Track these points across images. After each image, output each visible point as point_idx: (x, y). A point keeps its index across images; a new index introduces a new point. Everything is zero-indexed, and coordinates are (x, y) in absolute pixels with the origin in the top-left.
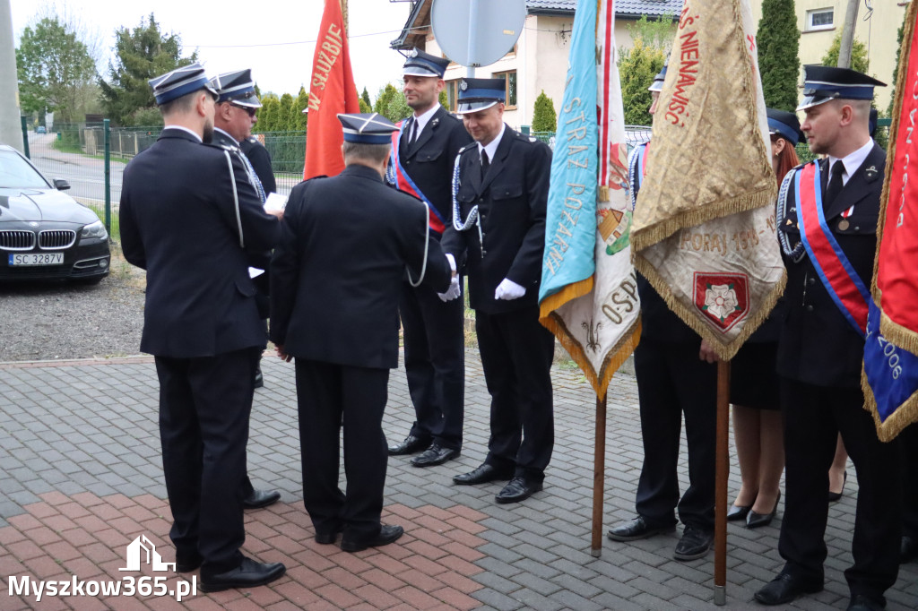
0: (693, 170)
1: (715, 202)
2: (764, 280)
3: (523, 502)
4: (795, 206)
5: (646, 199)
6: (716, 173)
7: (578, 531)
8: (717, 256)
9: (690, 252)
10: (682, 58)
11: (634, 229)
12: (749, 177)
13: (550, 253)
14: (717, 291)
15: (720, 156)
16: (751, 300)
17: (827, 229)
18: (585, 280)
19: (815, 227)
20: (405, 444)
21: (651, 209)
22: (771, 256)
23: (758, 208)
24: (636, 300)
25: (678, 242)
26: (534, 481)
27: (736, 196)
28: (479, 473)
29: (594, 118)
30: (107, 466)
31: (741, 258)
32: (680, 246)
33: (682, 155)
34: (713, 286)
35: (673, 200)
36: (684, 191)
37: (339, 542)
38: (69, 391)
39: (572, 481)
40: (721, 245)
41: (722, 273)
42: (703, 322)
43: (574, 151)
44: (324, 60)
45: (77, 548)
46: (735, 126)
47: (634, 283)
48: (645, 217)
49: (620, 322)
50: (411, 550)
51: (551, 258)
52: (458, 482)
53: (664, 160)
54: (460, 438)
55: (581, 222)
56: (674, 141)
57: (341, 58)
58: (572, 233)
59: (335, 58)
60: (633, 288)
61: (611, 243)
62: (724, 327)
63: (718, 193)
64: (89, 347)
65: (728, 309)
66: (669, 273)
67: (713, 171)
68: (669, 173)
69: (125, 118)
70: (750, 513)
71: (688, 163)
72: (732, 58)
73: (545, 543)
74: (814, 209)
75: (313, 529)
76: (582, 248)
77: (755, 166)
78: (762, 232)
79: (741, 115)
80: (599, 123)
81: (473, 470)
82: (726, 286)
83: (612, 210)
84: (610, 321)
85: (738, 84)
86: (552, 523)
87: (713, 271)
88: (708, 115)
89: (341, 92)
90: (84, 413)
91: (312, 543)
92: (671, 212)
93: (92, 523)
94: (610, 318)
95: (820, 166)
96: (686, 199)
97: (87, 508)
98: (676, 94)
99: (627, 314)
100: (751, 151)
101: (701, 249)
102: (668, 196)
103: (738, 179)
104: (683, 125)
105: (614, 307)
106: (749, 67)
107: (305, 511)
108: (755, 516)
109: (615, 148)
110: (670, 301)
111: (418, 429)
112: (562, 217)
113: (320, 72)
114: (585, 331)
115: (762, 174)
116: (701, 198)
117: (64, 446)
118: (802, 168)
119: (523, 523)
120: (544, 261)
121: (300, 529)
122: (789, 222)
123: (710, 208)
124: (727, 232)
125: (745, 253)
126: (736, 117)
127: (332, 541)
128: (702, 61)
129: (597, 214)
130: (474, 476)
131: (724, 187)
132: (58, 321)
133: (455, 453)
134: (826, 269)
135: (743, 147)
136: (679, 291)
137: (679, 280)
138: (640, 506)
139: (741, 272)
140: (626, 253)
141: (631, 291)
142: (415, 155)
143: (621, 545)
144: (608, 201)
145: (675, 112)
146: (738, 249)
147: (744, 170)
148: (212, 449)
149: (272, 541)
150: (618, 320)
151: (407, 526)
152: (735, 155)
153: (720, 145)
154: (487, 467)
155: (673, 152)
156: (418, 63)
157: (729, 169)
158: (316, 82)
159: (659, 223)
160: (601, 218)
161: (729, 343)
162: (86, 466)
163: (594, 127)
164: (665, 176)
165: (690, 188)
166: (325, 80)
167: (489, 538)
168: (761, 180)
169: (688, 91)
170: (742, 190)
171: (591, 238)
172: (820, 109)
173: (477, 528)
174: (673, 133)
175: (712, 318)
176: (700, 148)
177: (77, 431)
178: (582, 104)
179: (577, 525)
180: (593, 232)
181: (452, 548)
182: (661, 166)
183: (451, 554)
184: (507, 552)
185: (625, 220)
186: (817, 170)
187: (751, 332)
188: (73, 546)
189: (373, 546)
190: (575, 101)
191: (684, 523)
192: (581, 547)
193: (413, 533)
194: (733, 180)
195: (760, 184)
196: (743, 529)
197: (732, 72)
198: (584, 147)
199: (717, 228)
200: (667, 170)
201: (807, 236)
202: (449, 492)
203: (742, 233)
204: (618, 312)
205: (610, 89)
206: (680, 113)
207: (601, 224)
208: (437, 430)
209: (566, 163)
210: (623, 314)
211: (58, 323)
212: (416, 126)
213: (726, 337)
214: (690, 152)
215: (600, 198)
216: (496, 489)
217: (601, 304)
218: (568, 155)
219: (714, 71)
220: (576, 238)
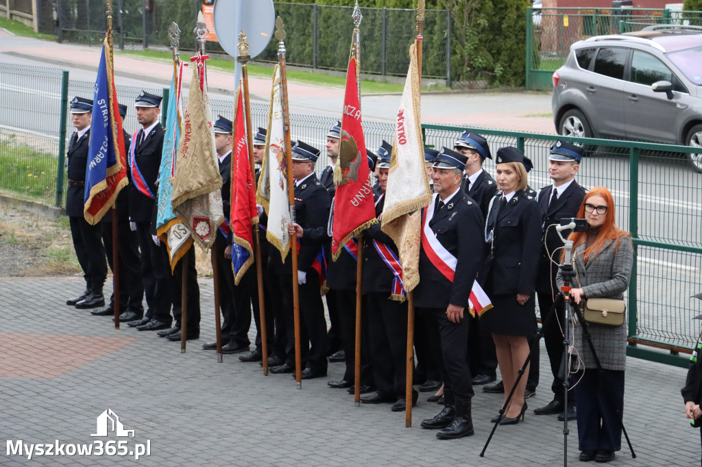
0: (191, 175)
1: (200, 188)
2: (212, 220)
5: (176, 187)
6: (201, 176)
10: (186, 130)
12: (212, 178)
14: (202, 224)
15: (201, 170)
16: (211, 228)
21: (177, 191)
22: (215, 210)
27: (206, 186)
33: (187, 169)
34: (200, 222)
35: (184, 187)
36: (187, 184)
40: (202, 205)
41: (204, 216)
46: (205, 158)
49: (181, 239)
56: (183, 164)
58: (168, 199)
62: (202, 239)
63: (201, 184)
65: (205, 232)
68: (182, 176)
71: (189, 172)
77: (213, 174)
79: (208, 154)
82: (205, 222)
85: (205, 141)
87: (200, 216)
88: (196, 153)
92: (183, 192)
96: (189, 187)
98: (184, 145)
100: (211, 167)
101: (195, 207)
103: (208, 179)
104: (187, 157)
105: (179, 231)
106: (209, 135)
116: (195, 186)
123: (198, 190)
124: (204, 200)
128: (193, 132)
131: (203, 182)
135: (209, 166)
142: (141, 151)
146: (207, 207)
152: (206, 169)
153: (201, 165)
155: (184, 168)
156: (144, 99)
157: (205, 175)
165: (190, 183)
169: (188, 144)
170: (210, 184)
174: (183, 160)
175: (198, 235)
176: (193, 166)
182: (180, 174)
195: (216, 181)
199: (201, 198)
203: (208, 201)
206: (186, 152)
212: (144, 134)
213: (204, 243)
218: (166, 163)
219: (198, 136)
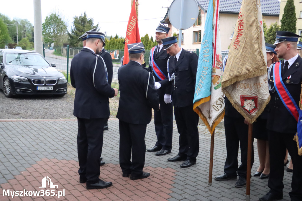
0: (241, 63)
1: (248, 73)
2: (262, 99)
3: (189, 168)
4: (273, 75)
5: (226, 72)
6: (248, 64)
7: (205, 177)
8: (249, 91)
9: (239, 89)
10: (238, 28)
11: (223, 81)
12: (258, 66)
13: (197, 89)
14: (248, 102)
15: (249, 59)
16: (259, 105)
17: (282, 82)
18: (207, 97)
19: (279, 82)
20: (154, 148)
21: (227, 75)
22: (265, 91)
23: (261, 76)
24: (223, 104)
25: (236, 85)
26: (193, 161)
27: (254, 72)
28: (176, 158)
29: (212, 46)
30: (61, 151)
31: (256, 91)
32: (236, 87)
33: (237, 58)
34: (247, 100)
35: (234, 72)
36: (238, 70)
37: (130, 177)
38: (52, 129)
39: (205, 162)
40: (250, 87)
41: (250, 96)
42: (243, 111)
43: (205, 57)
44: (130, 27)
45: (51, 174)
46: (254, 50)
47: (223, 98)
48: (226, 77)
49: (218, 111)
50: (152, 180)
51: (197, 90)
52: (169, 160)
53: (232, 60)
54: (171, 147)
55: (206, 79)
56: (235, 54)
57: (136, 27)
58: (204, 82)
59: (134, 27)
60: (223, 100)
61: (216, 86)
62: (250, 113)
63: (249, 71)
64: (59, 116)
65: (252, 107)
66: (233, 96)
67: (247, 64)
68: (233, 64)
69: (75, 45)
70: (262, 174)
71: (239, 61)
72: (254, 28)
73: (194, 180)
74: (279, 76)
75: (122, 173)
76: (207, 87)
77: (260, 62)
78: (262, 83)
79: (256, 46)
80: (213, 48)
81: (174, 157)
82: (251, 100)
83: (217, 75)
84: (215, 110)
85: (255, 36)
86: (197, 174)
87: (247, 95)
88: (246, 46)
89: (135, 37)
90: (56, 135)
91: (121, 177)
92: (233, 76)
93: (56, 168)
94: (215, 109)
95: (281, 62)
96: (238, 72)
97: (55, 163)
98: (236, 39)
99: (220, 108)
100: (259, 57)
101: (243, 88)
102: (233, 71)
103: (255, 66)
104: (238, 49)
105: (216, 106)
106: (259, 31)
107: (120, 167)
108: (263, 175)
109: (218, 56)
110: (233, 104)
111: (158, 144)
112: (201, 77)
113: (129, 31)
114: (207, 113)
115: (262, 65)
116: (243, 72)
117: (49, 145)
118: (276, 63)
119: (188, 174)
120: (195, 91)
121: (118, 173)
122: (271, 80)
123: (246, 75)
124: (252, 83)
125: (257, 90)
126: (255, 47)
127: (128, 176)
128: (245, 29)
129: (212, 77)
130: (174, 159)
131: (251, 69)
132: (51, 107)
133: (169, 152)
134: (282, 95)
135: (257, 56)
136: (236, 101)
137: (236, 98)
138: (225, 170)
139: (256, 96)
140: (220, 89)
141: (222, 101)
142: (158, 57)
143: (218, 182)
144: (215, 73)
145: (236, 45)
146: (255, 89)
147: (257, 64)
148: (90, 147)
149: (109, 176)
150: (217, 110)
151: (151, 173)
152: (254, 59)
153: (250, 55)
154: (178, 156)
155: (235, 57)
156: (160, 28)
157: (252, 63)
158: (128, 34)
159: (230, 79)
160: (213, 78)
161: (252, 118)
162: (55, 151)
163: (211, 49)
164: (232, 65)
165: (239, 69)
166: (130, 33)
167: (177, 178)
168: (262, 67)
169: (240, 38)
170: (256, 70)
171: (210, 84)
172: (280, 44)
173: (173, 175)
174: (235, 51)
175: (246, 110)
176: (243, 56)
177: (53, 140)
178: (208, 42)
179: (205, 175)
180: (210, 82)
181: (164, 180)
182: (231, 62)
183: (164, 182)
184: (182, 182)
185: (221, 79)
186: (280, 64)
187: (259, 115)
188: (50, 174)
189: (140, 178)
190: (206, 41)
191: (239, 176)
192: (206, 182)
193: (153, 175)
194: (253, 67)
195: (262, 68)
196: (259, 179)
197: (254, 32)
198: (208, 55)
199: (249, 81)
200: (232, 63)
201: (276, 85)
202: (166, 163)
203: (256, 84)
204: (217, 107)
205: (217, 37)
206: (237, 45)
207: (213, 80)
208: (164, 144)
209: (202, 60)
210: (219, 108)
211: (50, 108)
212: (159, 48)
213: (251, 116)
214: (240, 58)
215: (213, 71)
216: (181, 163)
217: (212, 105)
218: (203, 58)
219: (248, 32)
220: (205, 84)
